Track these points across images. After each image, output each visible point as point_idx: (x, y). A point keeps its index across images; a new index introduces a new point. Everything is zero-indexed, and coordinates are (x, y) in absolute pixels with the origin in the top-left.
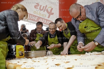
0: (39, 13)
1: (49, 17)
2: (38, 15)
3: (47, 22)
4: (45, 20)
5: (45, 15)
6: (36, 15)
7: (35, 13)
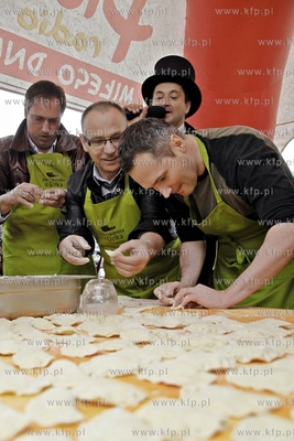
0: (57, 22)
1: (119, 56)
2: (51, 39)
3: (110, 89)
4: (94, 76)
5: (95, 40)
6: (32, 36)
7: (28, 20)
